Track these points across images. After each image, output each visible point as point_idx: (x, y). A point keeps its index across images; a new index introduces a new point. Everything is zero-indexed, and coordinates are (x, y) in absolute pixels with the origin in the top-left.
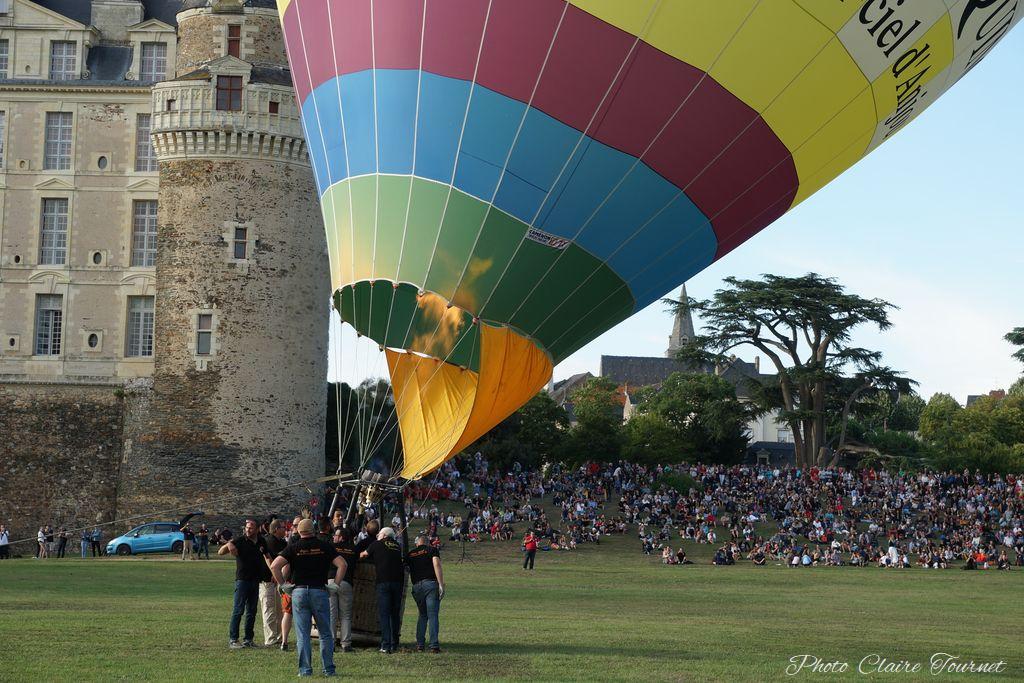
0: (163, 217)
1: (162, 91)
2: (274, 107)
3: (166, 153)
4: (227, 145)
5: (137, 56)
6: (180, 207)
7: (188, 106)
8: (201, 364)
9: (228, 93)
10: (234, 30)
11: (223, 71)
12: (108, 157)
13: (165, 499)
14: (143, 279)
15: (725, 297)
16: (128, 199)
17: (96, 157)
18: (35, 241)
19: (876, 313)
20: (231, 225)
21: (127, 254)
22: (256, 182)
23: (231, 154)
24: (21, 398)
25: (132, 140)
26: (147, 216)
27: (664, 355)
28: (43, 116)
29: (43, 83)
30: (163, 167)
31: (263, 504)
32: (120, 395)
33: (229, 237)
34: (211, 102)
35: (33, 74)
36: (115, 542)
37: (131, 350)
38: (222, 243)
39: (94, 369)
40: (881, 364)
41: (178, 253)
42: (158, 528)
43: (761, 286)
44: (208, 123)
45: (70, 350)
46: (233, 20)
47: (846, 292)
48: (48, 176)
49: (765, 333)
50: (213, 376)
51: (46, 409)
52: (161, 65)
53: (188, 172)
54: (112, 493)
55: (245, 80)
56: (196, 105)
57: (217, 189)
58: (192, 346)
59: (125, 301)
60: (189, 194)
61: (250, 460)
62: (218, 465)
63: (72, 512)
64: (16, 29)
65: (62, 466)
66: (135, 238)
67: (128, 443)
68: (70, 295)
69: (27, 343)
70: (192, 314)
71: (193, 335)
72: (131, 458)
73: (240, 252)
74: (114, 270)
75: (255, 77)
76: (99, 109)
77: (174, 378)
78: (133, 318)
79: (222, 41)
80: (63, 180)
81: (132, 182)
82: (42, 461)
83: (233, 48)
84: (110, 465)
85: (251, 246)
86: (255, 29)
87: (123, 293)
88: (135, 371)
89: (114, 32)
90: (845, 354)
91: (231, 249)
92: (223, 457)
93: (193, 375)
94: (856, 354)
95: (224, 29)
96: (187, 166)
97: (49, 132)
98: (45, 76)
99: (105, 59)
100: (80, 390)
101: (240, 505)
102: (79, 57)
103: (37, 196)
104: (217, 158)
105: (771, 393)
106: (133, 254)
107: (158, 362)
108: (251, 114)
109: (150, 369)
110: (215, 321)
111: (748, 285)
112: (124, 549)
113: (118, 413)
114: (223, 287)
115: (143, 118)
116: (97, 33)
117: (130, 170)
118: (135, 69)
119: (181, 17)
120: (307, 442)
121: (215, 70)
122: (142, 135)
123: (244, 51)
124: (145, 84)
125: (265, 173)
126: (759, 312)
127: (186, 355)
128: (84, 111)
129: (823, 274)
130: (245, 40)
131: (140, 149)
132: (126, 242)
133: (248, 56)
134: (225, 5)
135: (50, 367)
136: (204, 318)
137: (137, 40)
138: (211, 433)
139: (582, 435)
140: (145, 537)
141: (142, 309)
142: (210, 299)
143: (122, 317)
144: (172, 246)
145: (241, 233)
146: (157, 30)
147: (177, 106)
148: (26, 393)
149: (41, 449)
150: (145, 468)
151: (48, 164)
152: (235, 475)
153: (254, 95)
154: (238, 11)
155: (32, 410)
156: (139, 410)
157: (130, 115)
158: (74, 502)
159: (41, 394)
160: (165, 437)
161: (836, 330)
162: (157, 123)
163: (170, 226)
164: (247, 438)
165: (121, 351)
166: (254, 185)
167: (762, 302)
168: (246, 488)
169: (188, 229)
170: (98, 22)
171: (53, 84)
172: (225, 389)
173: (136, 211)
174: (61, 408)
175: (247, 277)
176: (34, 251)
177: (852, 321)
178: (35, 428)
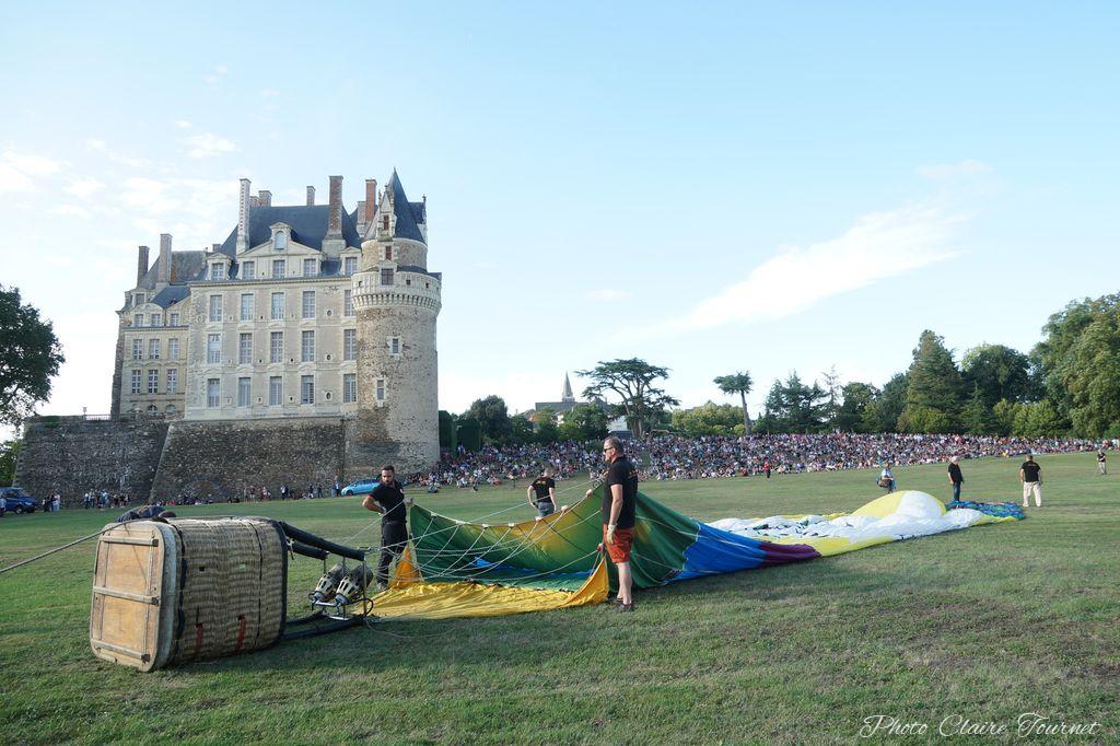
0: (359, 336)
1: (356, 277)
2: (408, 282)
3: (359, 306)
4: (388, 301)
5: (343, 264)
6: (367, 331)
7: (368, 283)
8: (380, 404)
9: (387, 276)
10: (388, 249)
11: (384, 267)
12: (332, 311)
13: (367, 468)
14: (350, 366)
15: (601, 369)
16: (342, 330)
17: (326, 311)
18: (300, 351)
19: (663, 373)
20: (391, 338)
21: (342, 355)
22: (402, 317)
23: (390, 305)
24: (297, 425)
25: (343, 302)
26: (351, 337)
27: (560, 400)
28: (301, 295)
29: (301, 278)
30: (357, 313)
31: (413, 468)
32: (342, 421)
33: (390, 343)
34: (379, 281)
35: (296, 275)
36: (345, 490)
37: (347, 399)
38: (387, 346)
39: (329, 409)
40: (666, 394)
41: (366, 353)
42: (365, 482)
43: (614, 364)
44: (378, 292)
45: (319, 401)
46: (388, 244)
47: (650, 365)
48: (305, 320)
49: (617, 384)
50: (386, 409)
51: (309, 429)
52: (355, 268)
53: (370, 314)
54: (342, 466)
55: (395, 270)
56: (373, 283)
57: (383, 321)
58: (375, 395)
59: (342, 377)
60: (370, 324)
61: (405, 448)
62: (391, 451)
63: (323, 477)
64: (288, 255)
65: (317, 455)
66: (346, 347)
67: (348, 442)
68: (317, 375)
69: (298, 399)
70: (375, 380)
71: (376, 390)
72: (350, 450)
73: (396, 350)
74: (337, 362)
75: (399, 269)
76: (327, 288)
77: (368, 411)
78: (347, 384)
79: (383, 254)
80: (311, 323)
81: (344, 321)
82: (307, 453)
83: (388, 256)
84: (340, 454)
85: (400, 347)
86: (398, 248)
87: (342, 373)
88: (348, 409)
89: (333, 254)
90: (650, 391)
91: (391, 349)
92: (393, 447)
93: (376, 409)
94: (654, 391)
95: (384, 248)
96: (369, 312)
97: (305, 301)
98: (302, 276)
99: (330, 267)
100: (323, 420)
101: (402, 469)
102: (317, 266)
103: (300, 330)
104: (383, 307)
105: (621, 410)
106: (345, 356)
107: (359, 404)
108: (398, 286)
109: (357, 408)
110: (385, 383)
111: (608, 364)
112: (350, 493)
113: (342, 428)
114: (388, 367)
115: (348, 292)
116: (325, 255)
117: (342, 316)
118: (343, 269)
119: (363, 245)
120: (431, 438)
121: (380, 267)
122: (347, 300)
123: (393, 258)
124: (348, 275)
125: (405, 312)
126: (615, 374)
127: (372, 400)
128: (321, 290)
129: (639, 358)
130: (393, 253)
131: (347, 306)
132: (342, 350)
133: (395, 261)
134: (384, 238)
135: (309, 410)
136: (380, 382)
137: (343, 257)
138: (386, 436)
139: (541, 432)
140: (359, 486)
141: (351, 380)
142: (382, 373)
143: (342, 384)
144: (364, 349)
145: (395, 341)
146: (353, 251)
147: (363, 284)
148: (299, 422)
149: (307, 448)
150: (356, 454)
151: (305, 315)
152: (399, 455)
153: (399, 277)
154: (390, 240)
155: (302, 430)
156: (352, 426)
157: (341, 291)
158: (323, 471)
159: (306, 422)
160: (364, 439)
161: (647, 381)
162: (354, 292)
163: (362, 340)
164: (403, 437)
165: (341, 400)
166: (400, 319)
167: (617, 370)
168: (403, 461)
169: (370, 341)
170: (325, 249)
171: (306, 279)
172: (392, 415)
173: (346, 335)
174: (315, 428)
175: (400, 362)
176: (300, 356)
177: (653, 377)
178: (304, 438)
